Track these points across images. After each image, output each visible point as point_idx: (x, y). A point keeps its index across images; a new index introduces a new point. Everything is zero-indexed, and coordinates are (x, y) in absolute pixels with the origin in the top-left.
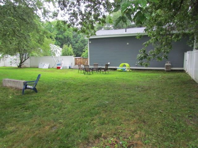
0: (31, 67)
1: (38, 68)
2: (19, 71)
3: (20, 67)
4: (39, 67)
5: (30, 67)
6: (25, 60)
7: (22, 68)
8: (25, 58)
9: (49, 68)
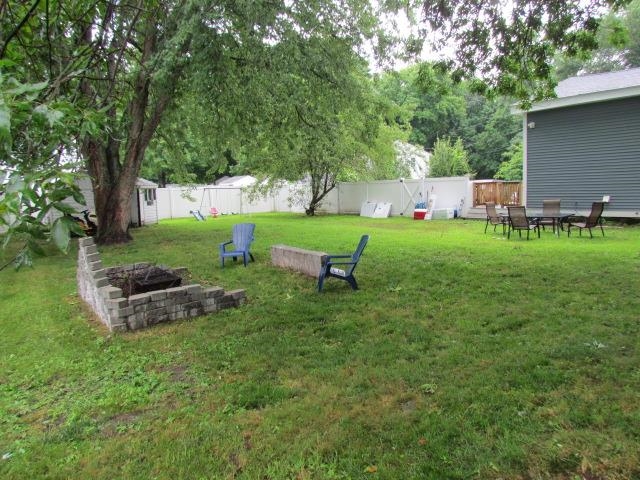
0: (339, 214)
1: (359, 215)
2: (310, 223)
3: (311, 212)
4: (362, 215)
5: (336, 212)
6: (325, 192)
7: (317, 216)
8: (325, 188)
9: (390, 216)
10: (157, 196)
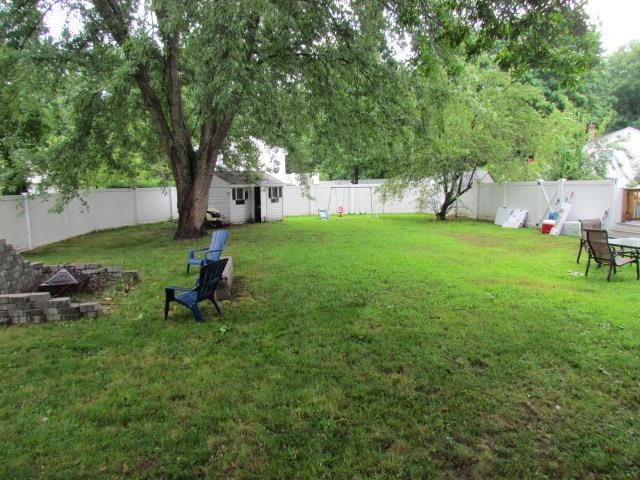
0: (478, 220)
1: (492, 222)
4: (496, 223)
5: (475, 217)
6: (460, 193)
7: (448, 221)
8: (459, 189)
9: (524, 225)
10: (283, 194)
